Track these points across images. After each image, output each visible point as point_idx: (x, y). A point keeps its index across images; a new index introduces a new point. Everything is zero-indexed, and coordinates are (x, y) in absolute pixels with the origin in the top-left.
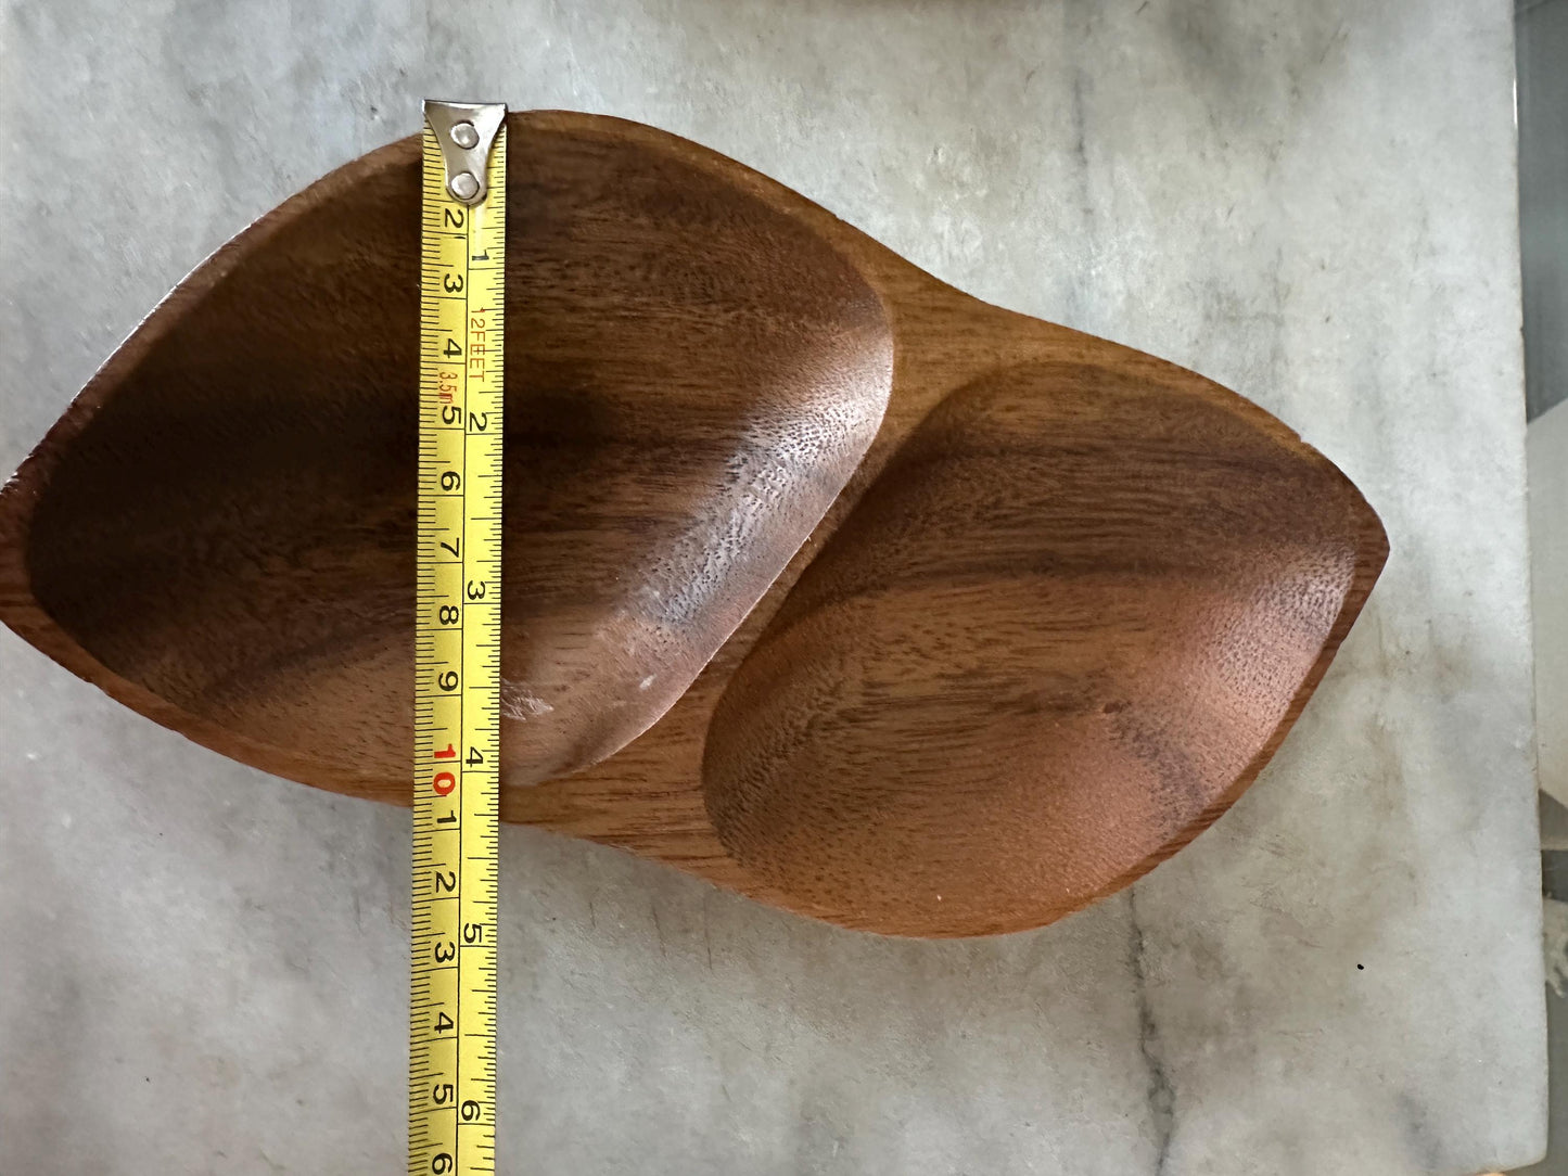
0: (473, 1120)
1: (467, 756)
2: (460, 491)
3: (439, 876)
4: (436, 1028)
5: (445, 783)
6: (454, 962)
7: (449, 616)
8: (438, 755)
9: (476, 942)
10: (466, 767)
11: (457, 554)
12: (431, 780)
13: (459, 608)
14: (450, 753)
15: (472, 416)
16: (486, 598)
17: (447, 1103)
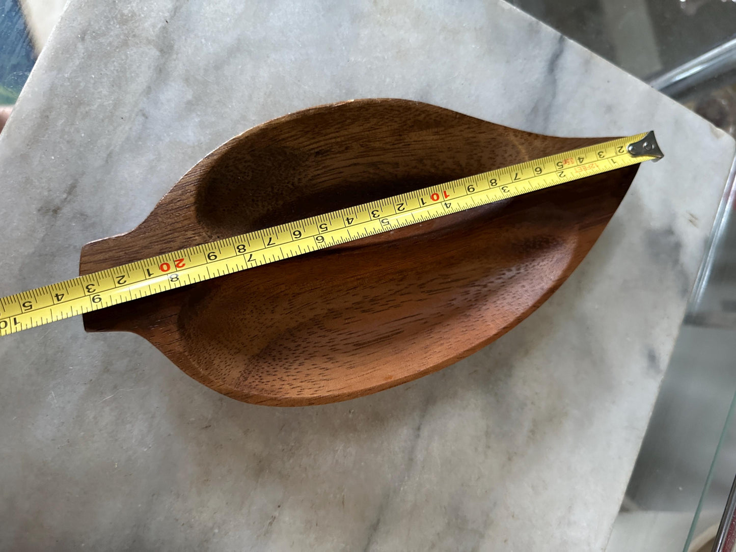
0: (317, 241)
1: (447, 202)
2: (536, 175)
3: (402, 204)
4: (348, 218)
5: (435, 197)
6: (373, 218)
7: (493, 183)
8: (445, 192)
9: (383, 224)
10: (443, 203)
11: (515, 179)
12: (436, 192)
13: (497, 185)
14: (446, 196)
15: (563, 172)
16: (505, 194)
17: (320, 230)
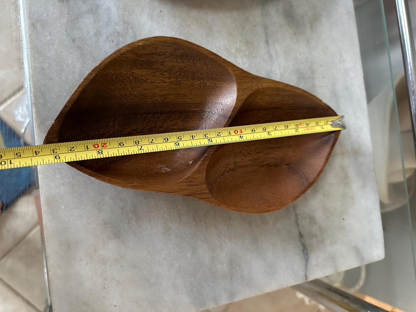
0: (176, 145)
1: (241, 135)
2: (285, 129)
3: (220, 133)
4: (192, 136)
5: (236, 132)
6: (205, 138)
7: (265, 129)
8: (241, 130)
9: (209, 141)
10: (239, 136)
11: (275, 129)
12: (237, 129)
13: (266, 131)
14: (241, 132)
15: (298, 129)
16: (269, 136)
17: (178, 139)
